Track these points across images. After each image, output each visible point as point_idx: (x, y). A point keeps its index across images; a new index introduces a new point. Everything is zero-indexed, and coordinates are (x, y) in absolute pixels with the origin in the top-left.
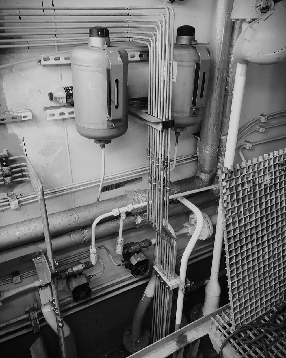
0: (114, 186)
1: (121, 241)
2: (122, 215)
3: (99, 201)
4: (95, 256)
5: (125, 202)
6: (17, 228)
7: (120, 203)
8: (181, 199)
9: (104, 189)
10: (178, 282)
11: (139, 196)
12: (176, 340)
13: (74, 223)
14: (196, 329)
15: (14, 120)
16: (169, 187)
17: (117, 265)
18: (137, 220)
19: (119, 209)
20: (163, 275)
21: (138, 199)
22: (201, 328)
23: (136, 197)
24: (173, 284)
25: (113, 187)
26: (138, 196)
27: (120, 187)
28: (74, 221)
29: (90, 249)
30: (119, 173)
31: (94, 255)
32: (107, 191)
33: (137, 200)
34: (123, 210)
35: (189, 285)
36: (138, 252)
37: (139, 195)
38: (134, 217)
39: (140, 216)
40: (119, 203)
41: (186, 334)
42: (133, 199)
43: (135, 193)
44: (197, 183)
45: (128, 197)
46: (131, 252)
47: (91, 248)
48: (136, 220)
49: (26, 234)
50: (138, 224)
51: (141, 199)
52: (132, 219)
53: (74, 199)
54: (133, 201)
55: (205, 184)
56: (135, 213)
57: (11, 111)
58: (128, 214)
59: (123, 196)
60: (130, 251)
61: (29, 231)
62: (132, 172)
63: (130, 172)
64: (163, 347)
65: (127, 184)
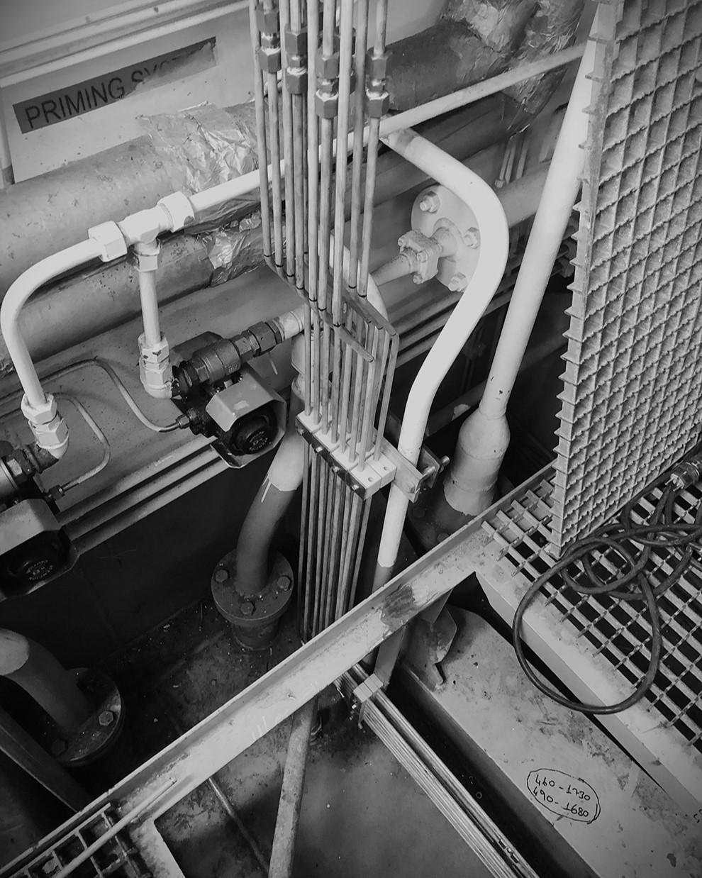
0: (80, 93)
1: (158, 354)
2: (142, 249)
3: (16, 182)
4: (54, 430)
5: (147, 178)
7: (122, 187)
8: (400, 140)
9: (33, 113)
10: (392, 468)
11: (214, 144)
12: (380, 608)
14: (439, 565)
17: (159, 429)
18: (213, 252)
19: (121, 223)
20: (335, 445)
21: (207, 156)
22: (453, 558)
23: (198, 149)
25: (74, 99)
26: (207, 142)
27: (115, 99)
29: (23, 407)
31: (51, 428)
32: (48, 122)
33: (204, 163)
34: (143, 225)
36: (235, 378)
37: (210, 138)
38: (200, 240)
39: (224, 234)
40: (119, 185)
41: (408, 584)
42: (183, 158)
43: (192, 128)
44: (461, 55)
45: (158, 149)
46: (208, 380)
47: (28, 404)
48: (209, 252)
50: (221, 269)
51: (222, 155)
52: (191, 251)
54: (189, 172)
55: (495, 57)
56: (204, 223)
58: (165, 237)
59: (132, 147)
60: (203, 379)
62: (162, 9)
63: (150, 13)
64: (343, 636)
65: (148, 82)
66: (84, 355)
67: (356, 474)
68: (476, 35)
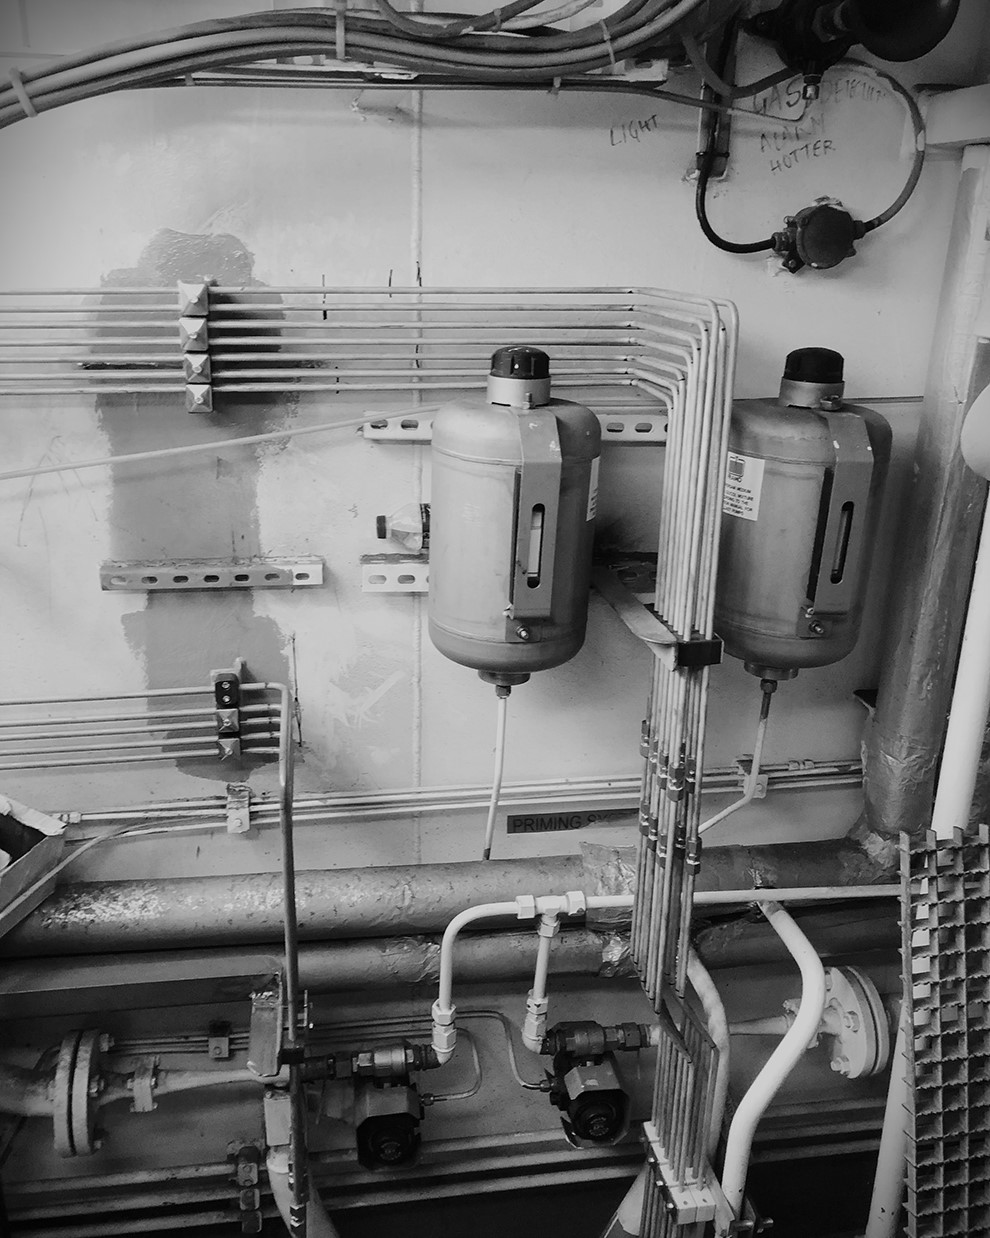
0: (551, 819)
1: (538, 1006)
2: (545, 919)
3: (491, 858)
4: (447, 1035)
5: (571, 878)
6: (231, 890)
7: (552, 880)
9: (518, 823)
10: (711, 1202)
11: (624, 871)
13: (396, 912)
15: (271, 582)
16: (696, 860)
17: (524, 1084)
18: (606, 949)
19: (538, 899)
20: (666, 1160)
21: (616, 879)
23: (612, 872)
24: (691, 1205)
25: (546, 821)
26: (620, 870)
27: (573, 828)
28: (399, 905)
29: (434, 1006)
30: (571, 780)
31: (446, 1031)
32: (525, 831)
33: (612, 882)
34: (551, 905)
35: (750, 1223)
36: (598, 1060)
37: (622, 868)
38: (599, 937)
39: (618, 939)
40: (551, 879)
42: (599, 875)
43: (613, 858)
44: (846, 865)
45: (585, 864)
46: (573, 1052)
47: (438, 1005)
48: (604, 947)
49: (251, 915)
50: (609, 964)
51: (628, 881)
52: (590, 943)
53: (419, 837)
54: (600, 884)
55: (880, 873)
56: (601, 923)
57: (270, 555)
58: (570, 923)
59: (569, 859)
60: (569, 1048)
61: (262, 908)
62: (614, 785)
63: (606, 785)
65: (598, 823)
66: (494, 1007)
67: (675, 1192)
68: (866, 854)
